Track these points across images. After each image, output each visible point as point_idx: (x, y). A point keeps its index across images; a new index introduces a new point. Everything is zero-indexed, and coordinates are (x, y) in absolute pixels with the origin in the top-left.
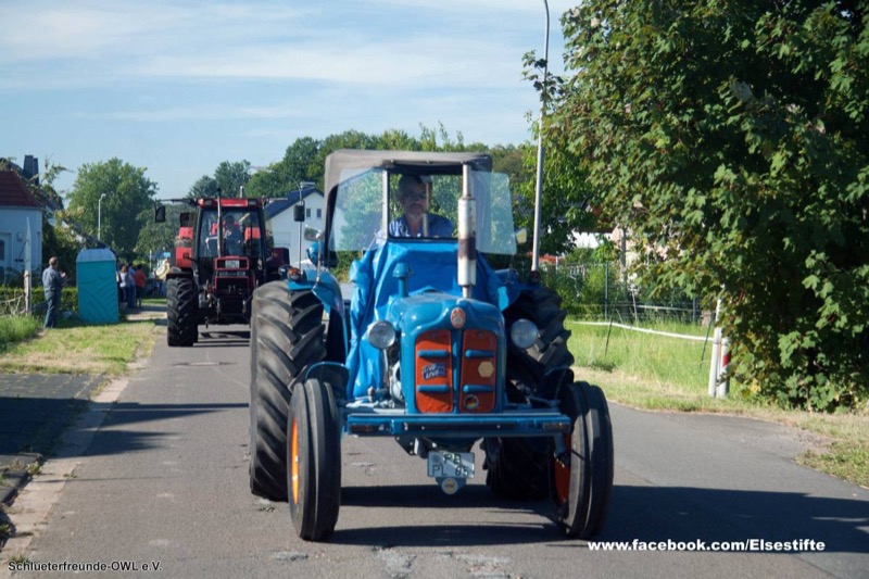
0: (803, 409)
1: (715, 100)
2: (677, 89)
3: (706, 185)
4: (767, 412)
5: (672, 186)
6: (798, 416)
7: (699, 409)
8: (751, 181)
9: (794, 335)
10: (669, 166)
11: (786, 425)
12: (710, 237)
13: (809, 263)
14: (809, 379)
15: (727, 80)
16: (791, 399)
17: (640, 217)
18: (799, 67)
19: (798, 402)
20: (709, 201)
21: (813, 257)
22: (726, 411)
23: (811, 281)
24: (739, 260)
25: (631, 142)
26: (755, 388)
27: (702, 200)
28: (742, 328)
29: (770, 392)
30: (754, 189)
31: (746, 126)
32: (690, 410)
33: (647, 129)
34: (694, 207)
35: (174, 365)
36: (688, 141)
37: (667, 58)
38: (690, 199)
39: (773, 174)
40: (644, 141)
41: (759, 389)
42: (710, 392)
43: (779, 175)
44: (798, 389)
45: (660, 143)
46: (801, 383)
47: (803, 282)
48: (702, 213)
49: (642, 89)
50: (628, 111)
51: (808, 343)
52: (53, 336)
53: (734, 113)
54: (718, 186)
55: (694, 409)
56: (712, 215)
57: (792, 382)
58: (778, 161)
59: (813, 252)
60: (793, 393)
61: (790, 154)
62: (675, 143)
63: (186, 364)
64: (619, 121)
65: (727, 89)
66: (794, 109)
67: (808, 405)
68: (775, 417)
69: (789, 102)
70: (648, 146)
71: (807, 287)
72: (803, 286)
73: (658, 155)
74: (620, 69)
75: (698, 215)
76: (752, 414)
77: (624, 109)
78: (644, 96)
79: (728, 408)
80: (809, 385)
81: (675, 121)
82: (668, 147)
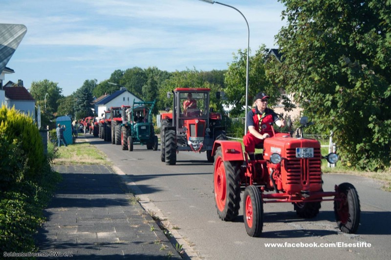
0: (367, 171)
2: (322, 60)
3: (333, 93)
4: (356, 173)
5: (319, 93)
6: (364, 173)
7: (331, 172)
8: (348, 91)
9: (362, 144)
10: (319, 87)
11: (366, 177)
12: (332, 111)
13: (370, 119)
14: (367, 160)
15: (342, 56)
16: (361, 168)
18: (365, 51)
19: (363, 168)
21: (372, 117)
22: (340, 173)
23: (370, 125)
24: (343, 119)
25: (305, 79)
26: (349, 164)
27: (331, 98)
28: (343, 143)
29: (353, 165)
30: (350, 94)
31: (349, 72)
32: (327, 172)
33: (310, 74)
34: (328, 100)
35: (122, 160)
36: (326, 78)
37: (318, 49)
38: (327, 97)
39: (356, 89)
40: (310, 78)
43: (358, 89)
44: (364, 163)
45: (316, 79)
46: (365, 162)
48: (331, 103)
49: (309, 59)
50: (304, 68)
51: (367, 147)
53: (344, 67)
54: (337, 92)
55: (329, 172)
56: (334, 103)
57: (361, 162)
58: (358, 84)
59: (372, 115)
60: (362, 166)
61: (363, 82)
62: (321, 79)
63: (126, 160)
64: (300, 71)
65: (342, 59)
66: (364, 66)
67: (367, 169)
68: (360, 174)
69: (363, 64)
70: (312, 80)
72: (368, 127)
73: (316, 83)
74: (301, 53)
75: (329, 103)
76: (351, 173)
77: (302, 67)
78: (310, 62)
79: (341, 171)
80: (367, 163)
81: (320, 71)
82: (319, 80)
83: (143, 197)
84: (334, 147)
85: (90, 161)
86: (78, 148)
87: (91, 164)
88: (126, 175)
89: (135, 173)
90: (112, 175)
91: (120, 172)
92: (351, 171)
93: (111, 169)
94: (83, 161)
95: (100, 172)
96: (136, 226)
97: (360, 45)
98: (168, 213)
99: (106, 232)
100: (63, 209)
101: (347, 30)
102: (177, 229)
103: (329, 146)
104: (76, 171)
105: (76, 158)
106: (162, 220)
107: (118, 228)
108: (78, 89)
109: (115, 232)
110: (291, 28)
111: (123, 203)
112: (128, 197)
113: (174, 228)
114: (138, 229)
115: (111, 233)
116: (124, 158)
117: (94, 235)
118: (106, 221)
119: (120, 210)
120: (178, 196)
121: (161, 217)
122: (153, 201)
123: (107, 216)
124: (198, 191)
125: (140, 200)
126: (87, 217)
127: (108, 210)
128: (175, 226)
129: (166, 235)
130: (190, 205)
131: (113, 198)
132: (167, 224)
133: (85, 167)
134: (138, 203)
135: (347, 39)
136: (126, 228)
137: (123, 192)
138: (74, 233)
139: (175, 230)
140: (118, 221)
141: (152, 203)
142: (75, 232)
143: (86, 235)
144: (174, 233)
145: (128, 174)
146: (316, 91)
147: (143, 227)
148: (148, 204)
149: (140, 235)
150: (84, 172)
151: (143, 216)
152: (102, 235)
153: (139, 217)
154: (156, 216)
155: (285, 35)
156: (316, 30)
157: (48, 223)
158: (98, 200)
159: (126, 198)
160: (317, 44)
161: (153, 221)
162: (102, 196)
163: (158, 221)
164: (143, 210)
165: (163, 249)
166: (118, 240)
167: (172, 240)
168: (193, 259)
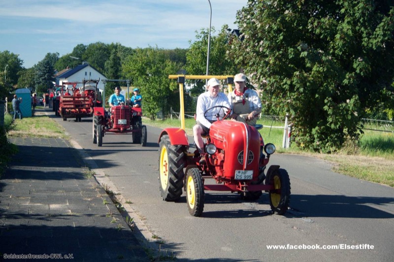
0: (319, 152)
2: (279, 42)
3: (290, 76)
4: (309, 154)
6: (316, 154)
7: (285, 153)
8: (305, 75)
9: (317, 128)
11: (318, 158)
13: (326, 101)
14: (321, 142)
16: (314, 149)
18: (323, 36)
19: (316, 150)
20: (292, 82)
21: (327, 99)
22: (294, 153)
23: (326, 108)
26: (302, 145)
27: (288, 82)
28: (297, 125)
29: (307, 147)
30: (306, 78)
32: (281, 153)
33: (267, 56)
34: (286, 83)
35: (81, 134)
38: (285, 81)
39: (312, 72)
41: (304, 145)
42: (283, 146)
44: (317, 145)
46: (318, 143)
47: (324, 107)
54: (295, 77)
56: (292, 87)
57: (315, 143)
58: (314, 69)
59: (327, 98)
60: (315, 147)
61: (319, 66)
62: (277, 62)
63: (84, 134)
64: (258, 53)
66: (320, 51)
68: (312, 155)
71: (325, 110)
72: (324, 109)
74: (259, 35)
75: (287, 87)
76: (304, 154)
77: (259, 49)
79: (294, 152)
80: (321, 145)
81: (277, 54)
83: (99, 172)
84: (289, 128)
85: (47, 134)
86: (37, 121)
87: (49, 137)
88: (84, 149)
90: (69, 148)
91: (77, 146)
92: (304, 152)
93: (69, 143)
94: (41, 134)
95: (58, 145)
96: (89, 199)
97: (318, 31)
98: (123, 187)
99: (59, 204)
100: (17, 181)
102: (130, 203)
103: (285, 127)
104: (33, 143)
105: (34, 131)
106: (115, 194)
107: (71, 200)
108: (39, 62)
109: (68, 204)
111: (78, 176)
112: (84, 170)
113: (127, 202)
114: (90, 202)
115: (64, 205)
116: (82, 133)
117: (47, 207)
118: (59, 193)
119: (74, 183)
120: (133, 171)
121: (115, 192)
122: (108, 176)
123: (60, 189)
124: (154, 167)
125: (95, 174)
126: (41, 189)
127: (62, 183)
128: (128, 201)
129: (118, 209)
130: (145, 181)
131: (68, 172)
132: (121, 199)
133: (43, 140)
134: (93, 177)
136: (78, 200)
137: (79, 166)
138: (26, 205)
139: (128, 204)
140: (71, 194)
141: (107, 178)
142: (28, 204)
143: (38, 207)
144: (127, 207)
145: (86, 148)
147: (96, 200)
148: (103, 178)
149: (92, 207)
150: (41, 145)
151: (96, 190)
152: (54, 206)
153: (93, 191)
154: (110, 190)
158: (54, 173)
159: (82, 172)
160: (274, 27)
161: (106, 195)
162: (57, 169)
163: (111, 195)
164: (97, 184)
165: (114, 222)
166: (70, 212)
167: (123, 213)
168: (143, 232)
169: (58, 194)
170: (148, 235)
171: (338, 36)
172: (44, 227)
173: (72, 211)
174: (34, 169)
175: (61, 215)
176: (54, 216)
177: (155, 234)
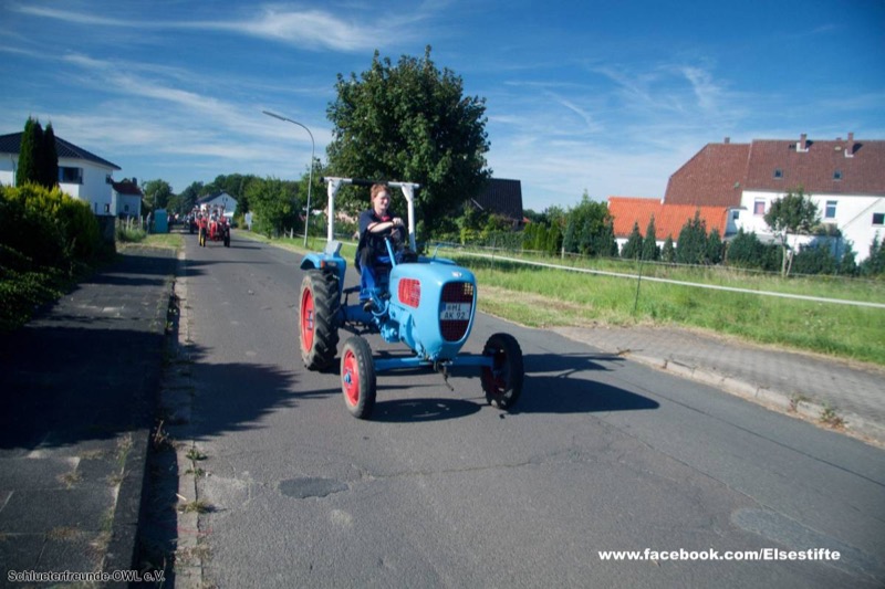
1: (372, 175)
17: (348, 209)
37: (359, 161)
49: (352, 170)
52: (150, 237)
83: (182, 279)
85: (163, 246)
88: (186, 260)
89: (194, 259)
90: (173, 259)
91: (182, 257)
93: (176, 253)
95: (165, 256)
96: (147, 304)
97: (391, 163)
98: (194, 294)
99: (114, 307)
100: (93, 285)
101: (381, 150)
102: (191, 308)
104: (145, 254)
105: (152, 245)
106: (180, 299)
109: (123, 308)
110: (338, 144)
111: (160, 283)
112: (167, 278)
113: (188, 308)
114: (146, 306)
115: (118, 308)
117: (99, 310)
118: (126, 297)
119: (149, 289)
120: (214, 279)
121: (182, 297)
125: (177, 282)
126: (111, 293)
128: (191, 306)
129: (169, 313)
130: (218, 288)
131: (153, 278)
132: (183, 304)
134: (172, 284)
135: (381, 155)
136: (128, 303)
137: (167, 274)
138: (81, 307)
139: (187, 310)
140: (135, 298)
141: (185, 285)
142: (84, 306)
143: (91, 309)
144: (183, 312)
145: (189, 259)
146: (356, 198)
147: (153, 305)
148: (182, 287)
149: (143, 311)
150: (158, 256)
152: (107, 309)
153: (158, 296)
154: (178, 295)
155: (331, 149)
156: (357, 147)
157: (67, 297)
159: (165, 279)
160: (358, 158)
161: (167, 300)
163: (174, 301)
164: (170, 290)
165: (155, 326)
166: (118, 315)
167: (173, 317)
168: (180, 337)
169: (122, 298)
170: (182, 339)
171: (406, 169)
172: (81, 329)
173: (121, 314)
174: (122, 275)
175: (107, 318)
176: (98, 319)
177: (192, 338)
